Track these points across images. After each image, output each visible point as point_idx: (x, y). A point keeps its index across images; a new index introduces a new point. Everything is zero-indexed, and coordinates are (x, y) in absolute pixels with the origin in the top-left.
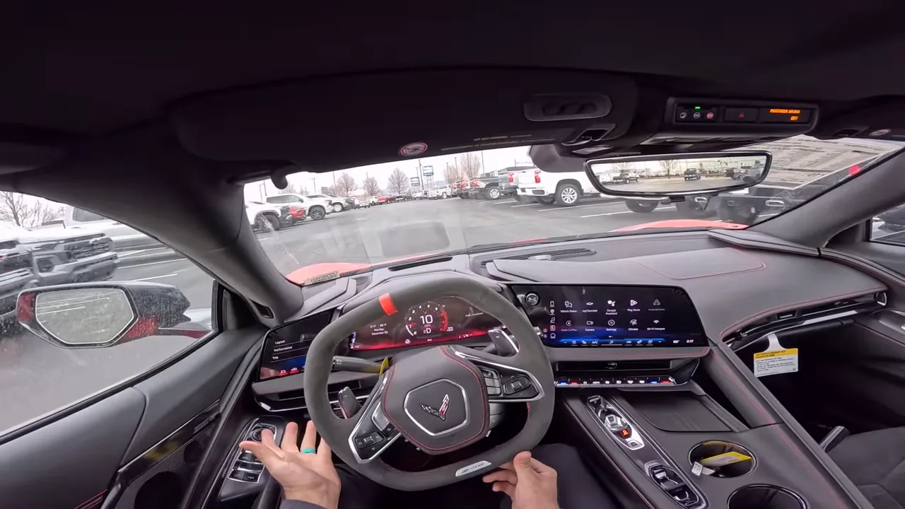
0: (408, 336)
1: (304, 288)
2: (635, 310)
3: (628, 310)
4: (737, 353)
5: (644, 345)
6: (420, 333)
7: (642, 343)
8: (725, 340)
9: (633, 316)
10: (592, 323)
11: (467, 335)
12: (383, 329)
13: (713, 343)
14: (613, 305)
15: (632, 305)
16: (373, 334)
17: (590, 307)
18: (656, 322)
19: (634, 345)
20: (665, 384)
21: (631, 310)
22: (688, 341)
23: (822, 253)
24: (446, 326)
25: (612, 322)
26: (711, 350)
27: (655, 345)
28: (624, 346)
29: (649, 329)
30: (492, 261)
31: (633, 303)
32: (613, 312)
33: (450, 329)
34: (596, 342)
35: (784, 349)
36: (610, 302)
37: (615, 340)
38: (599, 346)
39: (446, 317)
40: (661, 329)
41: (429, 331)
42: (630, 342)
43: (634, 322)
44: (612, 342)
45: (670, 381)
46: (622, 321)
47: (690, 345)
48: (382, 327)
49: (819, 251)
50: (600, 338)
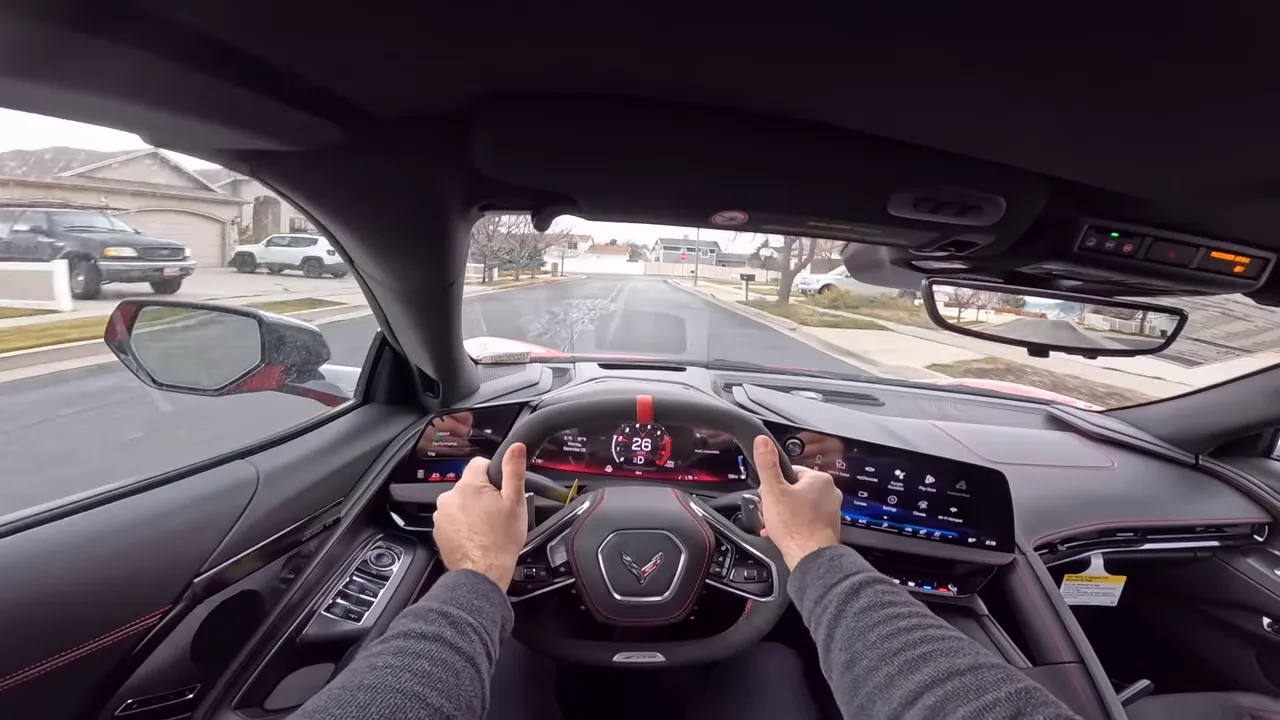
0: (612, 461)
1: (479, 367)
2: (929, 489)
3: (921, 487)
4: (1048, 568)
5: (929, 537)
6: (629, 461)
7: (925, 534)
8: (1036, 549)
9: (926, 496)
10: (866, 495)
11: (690, 477)
12: (580, 445)
13: (1020, 550)
14: (901, 477)
15: (927, 482)
16: (566, 449)
17: (869, 474)
18: (953, 510)
19: (915, 534)
20: (942, 591)
21: (924, 489)
22: (988, 543)
23: (1200, 462)
24: (664, 459)
25: (893, 499)
26: (1015, 559)
27: (943, 539)
28: (901, 532)
29: (940, 517)
30: (741, 385)
31: (930, 479)
32: (898, 487)
33: (670, 464)
34: (864, 521)
35: (1107, 574)
36: (898, 472)
37: (892, 523)
38: (867, 527)
39: (669, 448)
40: (957, 520)
41: (641, 460)
42: (910, 530)
43: (923, 505)
44: (886, 525)
45: (949, 590)
46: (908, 499)
47: (990, 548)
48: (579, 442)
49: (1197, 459)
50: (872, 516)
